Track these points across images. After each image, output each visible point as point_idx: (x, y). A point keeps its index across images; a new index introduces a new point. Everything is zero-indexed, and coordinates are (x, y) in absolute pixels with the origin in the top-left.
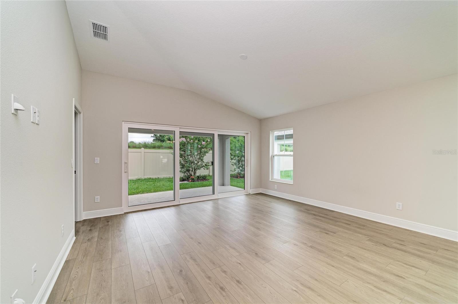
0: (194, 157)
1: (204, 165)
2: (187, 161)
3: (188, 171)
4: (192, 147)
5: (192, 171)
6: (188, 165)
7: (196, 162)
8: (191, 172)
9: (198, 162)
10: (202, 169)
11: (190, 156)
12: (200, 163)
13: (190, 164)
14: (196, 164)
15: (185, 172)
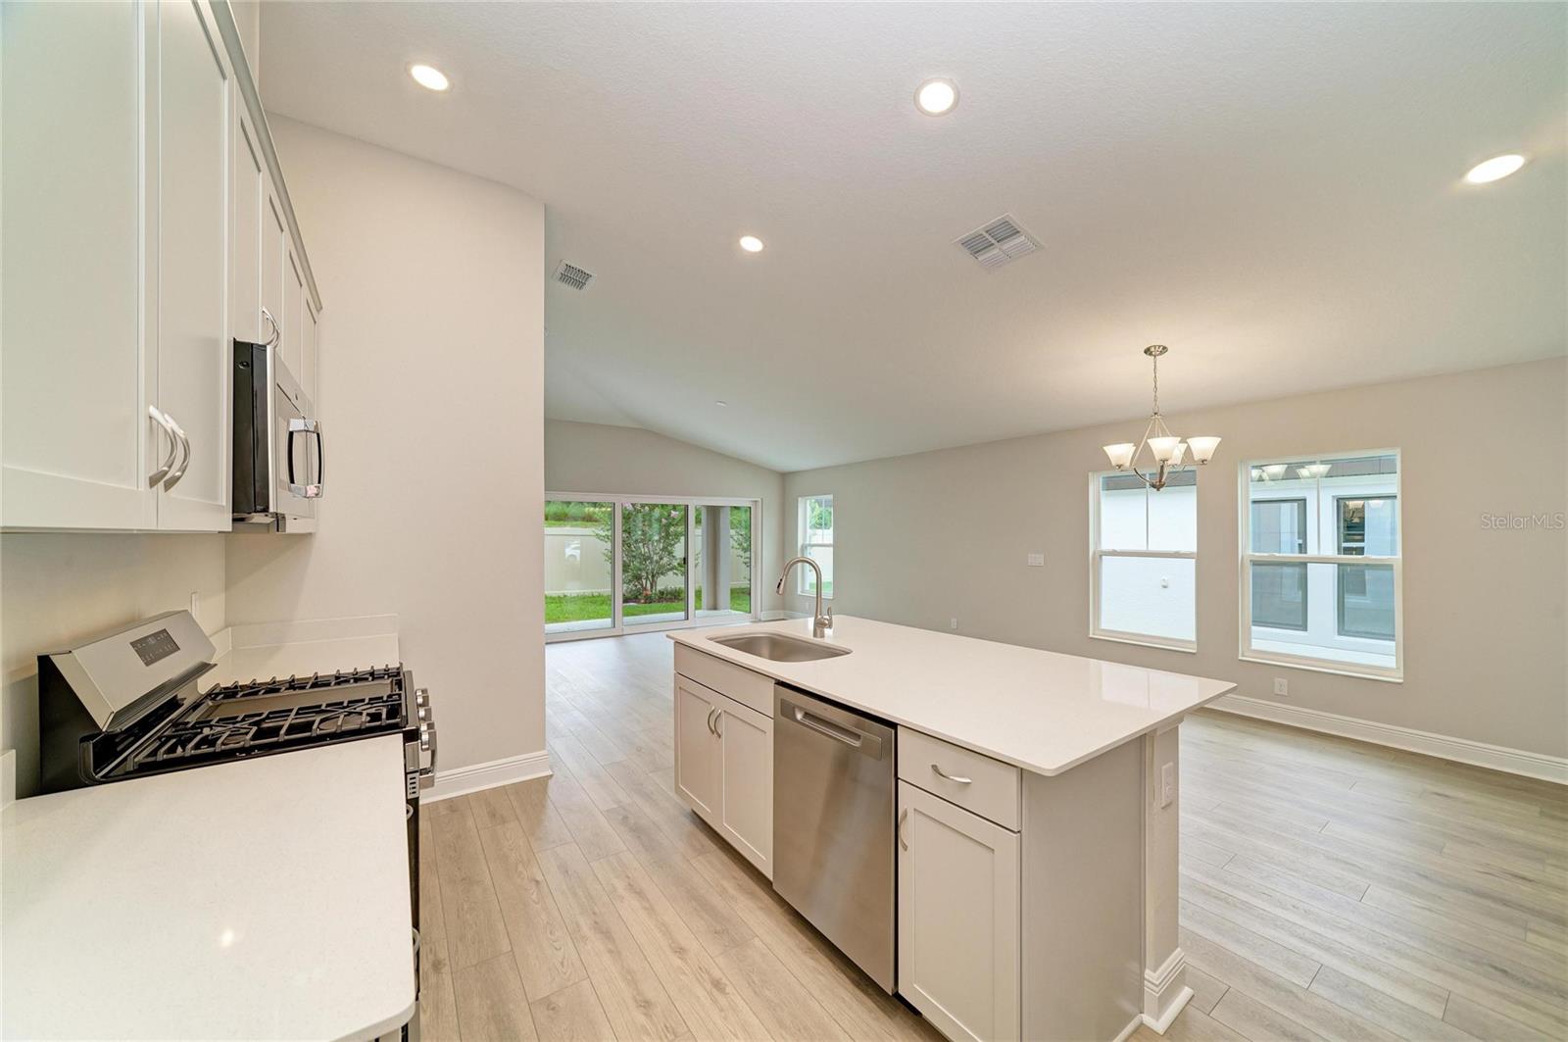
0: (650, 547)
1: (676, 564)
2: (634, 557)
3: (638, 578)
4: (646, 523)
5: (647, 578)
6: (638, 565)
7: (656, 558)
8: (644, 581)
9: (661, 559)
10: (671, 573)
11: (641, 545)
12: (665, 560)
13: (641, 563)
14: (657, 562)
15: (630, 581)
